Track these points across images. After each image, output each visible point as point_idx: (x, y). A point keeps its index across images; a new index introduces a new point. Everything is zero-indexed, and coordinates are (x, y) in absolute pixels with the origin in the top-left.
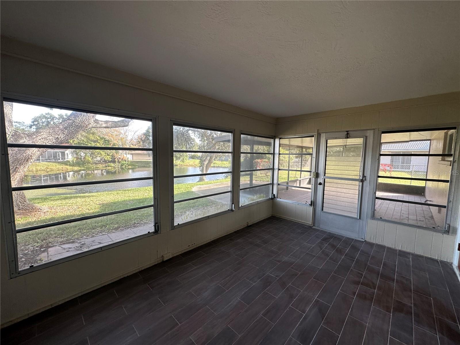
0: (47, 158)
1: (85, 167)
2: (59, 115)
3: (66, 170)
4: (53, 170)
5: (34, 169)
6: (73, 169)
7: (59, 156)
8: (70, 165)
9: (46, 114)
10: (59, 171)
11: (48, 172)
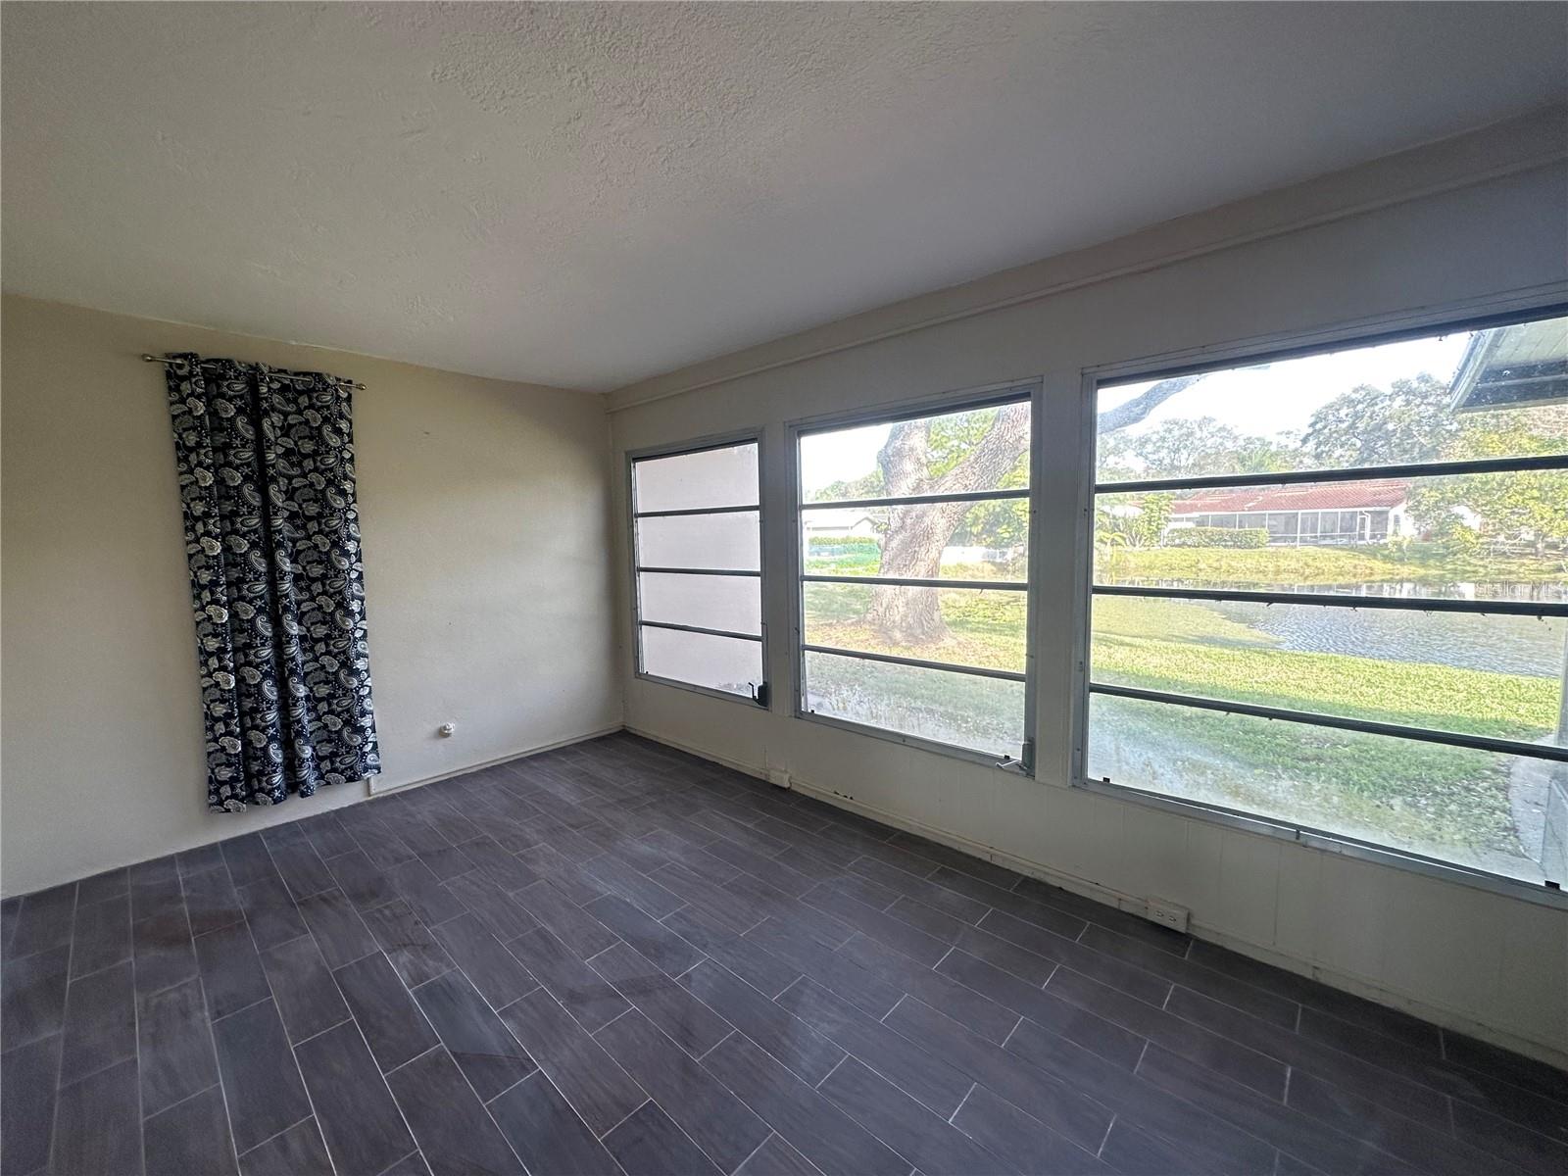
0: (1319, 534)
1: (1449, 567)
2: (1393, 386)
3: (1366, 575)
4: (1323, 574)
5: (1270, 566)
6: (1393, 574)
7: (1363, 527)
8: (1386, 558)
9: (1356, 391)
10: (1342, 575)
11: (1306, 578)
